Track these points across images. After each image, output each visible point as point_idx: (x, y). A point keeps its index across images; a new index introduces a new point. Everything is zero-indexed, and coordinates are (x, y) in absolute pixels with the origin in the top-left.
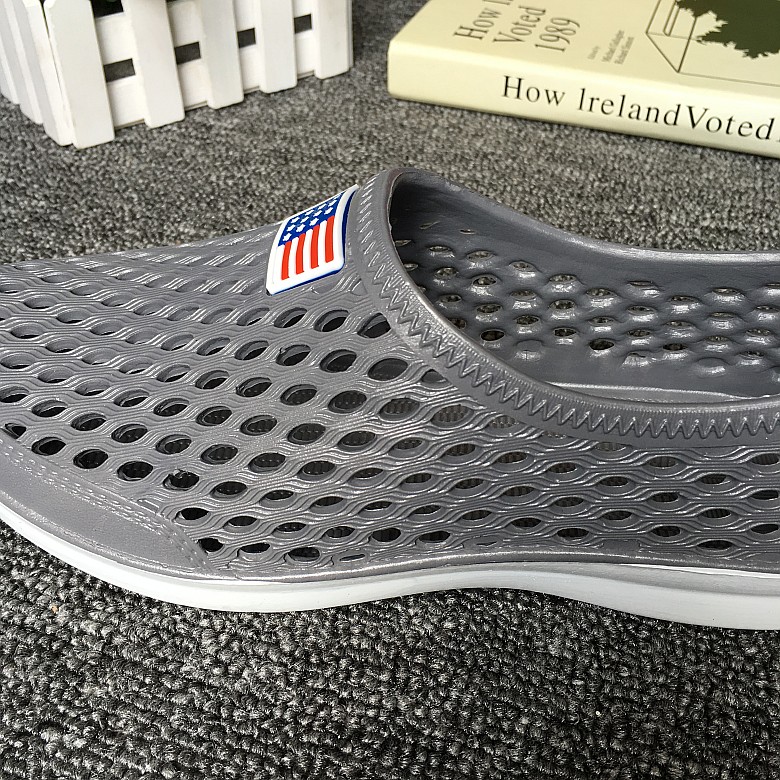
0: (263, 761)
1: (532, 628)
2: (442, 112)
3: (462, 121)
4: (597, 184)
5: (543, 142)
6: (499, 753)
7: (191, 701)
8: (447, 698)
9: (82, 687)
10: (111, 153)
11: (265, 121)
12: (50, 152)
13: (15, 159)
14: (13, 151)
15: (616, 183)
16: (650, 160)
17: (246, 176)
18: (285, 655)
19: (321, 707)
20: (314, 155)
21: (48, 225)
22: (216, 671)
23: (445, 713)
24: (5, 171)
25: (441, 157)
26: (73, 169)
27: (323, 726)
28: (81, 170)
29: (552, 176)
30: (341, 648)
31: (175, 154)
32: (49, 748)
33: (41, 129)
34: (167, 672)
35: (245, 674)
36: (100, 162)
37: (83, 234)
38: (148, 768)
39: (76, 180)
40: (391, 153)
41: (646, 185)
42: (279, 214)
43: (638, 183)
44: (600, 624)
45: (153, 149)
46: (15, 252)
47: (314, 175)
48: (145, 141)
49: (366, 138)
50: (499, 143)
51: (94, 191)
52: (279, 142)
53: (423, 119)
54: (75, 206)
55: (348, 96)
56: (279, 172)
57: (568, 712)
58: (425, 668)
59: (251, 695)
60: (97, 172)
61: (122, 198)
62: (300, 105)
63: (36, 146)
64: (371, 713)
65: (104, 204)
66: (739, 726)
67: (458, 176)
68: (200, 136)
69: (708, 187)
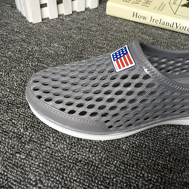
0: (60, 164)
1: (120, 143)
2: (118, 19)
3: (123, 22)
4: (152, 40)
5: (141, 29)
6: (109, 168)
7: (47, 151)
8: (100, 156)
9: (25, 146)
10: (41, 25)
11: (77, 19)
12: (27, 24)
13: (19, 25)
14: (19, 23)
15: (157, 41)
16: (166, 35)
17: (71, 33)
18: (67, 143)
19: (74, 155)
20: (87, 29)
21: (25, 42)
22: (53, 145)
23: (99, 159)
24: (17, 28)
25: (116, 31)
26: (32, 28)
27: (73, 159)
28: (34, 29)
29: (142, 38)
30: (79, 143)
31: (55, 26)
32: (17, 157)
33: (25, 18)
34: (43, 144)
35: (59, 146)
36: (38, 27)
37: (33, 45)
38: (37, 163)
39: (32, 31)
40: (105, 29)
41: (163, 41)
42: (77, 43)
43: (162, 41)
44: (135, 143)
45: (50, 24)
46: (18, 48)
47: (86, 33)
48: (48, 23)
49: (99, 25)
50: (130, 28)
51: (36, 34)
52: (79, 25)
53: (113, 21)
54: (32, 38)
55: (97, 14)
56: (78, 32)
57: (125, 161)
58: (96, 149)
59: (59, 151)
60: (37, 29)
61: (42, 36)
62: (85, 15)
63: (24, 22)
64: (84, 157)
65: (38, 38)
66: (161, 167)
67: (120, 36)
68: (61, 22)
69: (178, 43)
